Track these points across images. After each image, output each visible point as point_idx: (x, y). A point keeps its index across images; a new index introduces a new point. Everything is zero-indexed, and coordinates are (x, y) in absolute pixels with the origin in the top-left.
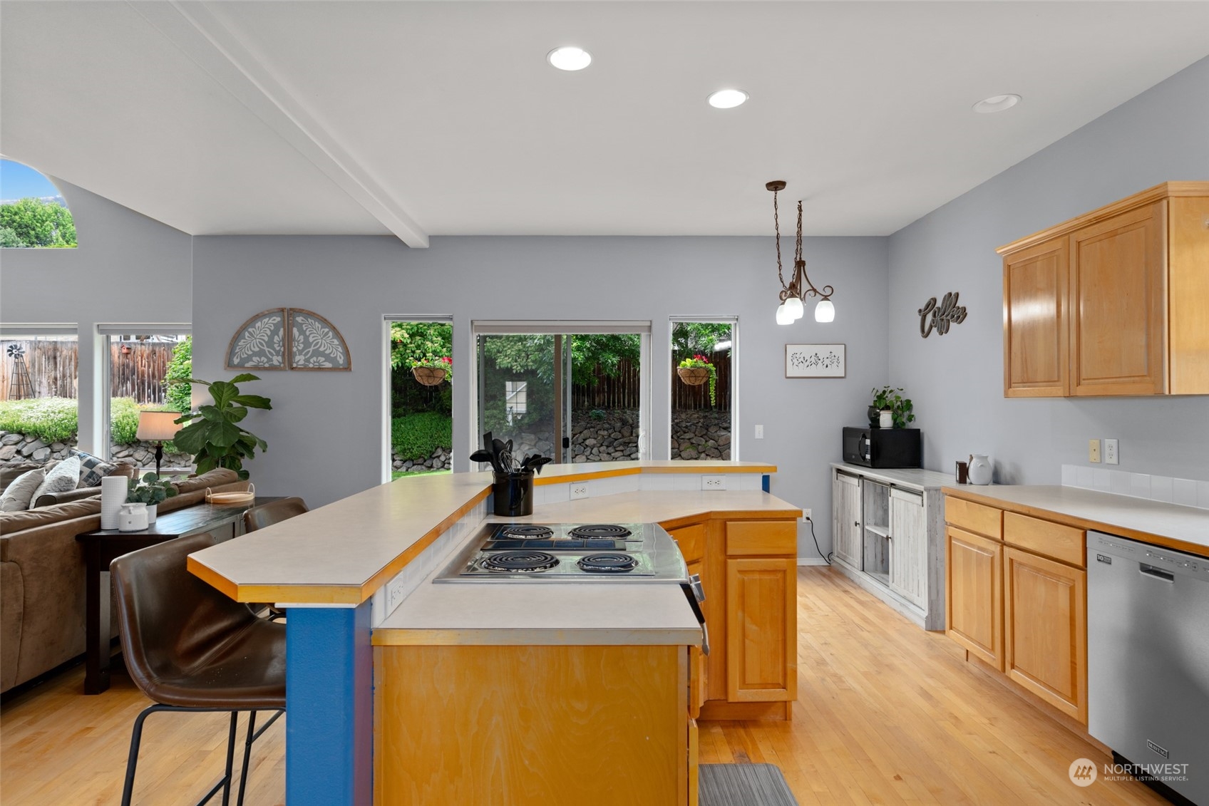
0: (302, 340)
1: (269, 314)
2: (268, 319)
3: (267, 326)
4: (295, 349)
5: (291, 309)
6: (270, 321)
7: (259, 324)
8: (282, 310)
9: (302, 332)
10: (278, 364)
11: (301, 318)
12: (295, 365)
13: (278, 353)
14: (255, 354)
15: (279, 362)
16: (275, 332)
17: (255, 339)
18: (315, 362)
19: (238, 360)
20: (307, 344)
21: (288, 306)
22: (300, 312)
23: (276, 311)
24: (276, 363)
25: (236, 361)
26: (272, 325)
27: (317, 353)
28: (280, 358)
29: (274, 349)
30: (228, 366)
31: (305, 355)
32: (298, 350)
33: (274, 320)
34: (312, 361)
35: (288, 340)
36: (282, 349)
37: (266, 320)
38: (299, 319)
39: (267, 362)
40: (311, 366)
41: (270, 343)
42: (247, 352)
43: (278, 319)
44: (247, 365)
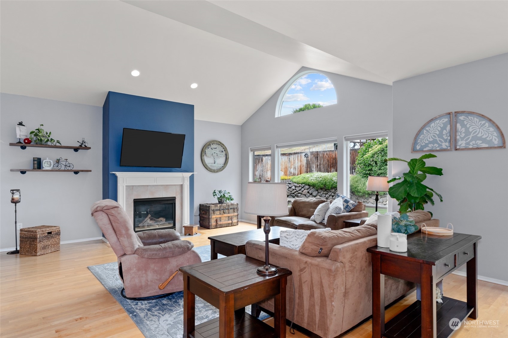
0: (464, 131)
1: (440, 117)
2: (439, 121)
3: (438, 125)
4: (458, 137)
5: (455, 112)
6: (440, 122)
7: (432, 125)
8: (449, 114)
9: (463, 125)
10: (446, 147)
11: (463, 117)
12: (458, 147)
13: (446, 141)
14: (430, 142)
15: (446, 146)
16: (444, 128)
17: (431, 133)
18: (474, 144)
19: (420, 147)
20: (467, 133)
21: (453, 111)
22: (463, 112)
23: (445, 115)
24: (444, 147)
25: (418, 147)
26: (442, 124)
27: (475, 138)
28: (447, 144)
29: (443, 139)
30: (413, 151)
31: (466, 140)
32: (461, 137)
33: (444, 120)
34: (471, 143)
35: (454, 132)
36: (449, 138)
37: (438, 122)
38: (462, 118)
39: (438, 147)
40: (471, 147)
41: (440, 135)
42: (425, 142)
43: (446, 120)
44: (425, 149)
